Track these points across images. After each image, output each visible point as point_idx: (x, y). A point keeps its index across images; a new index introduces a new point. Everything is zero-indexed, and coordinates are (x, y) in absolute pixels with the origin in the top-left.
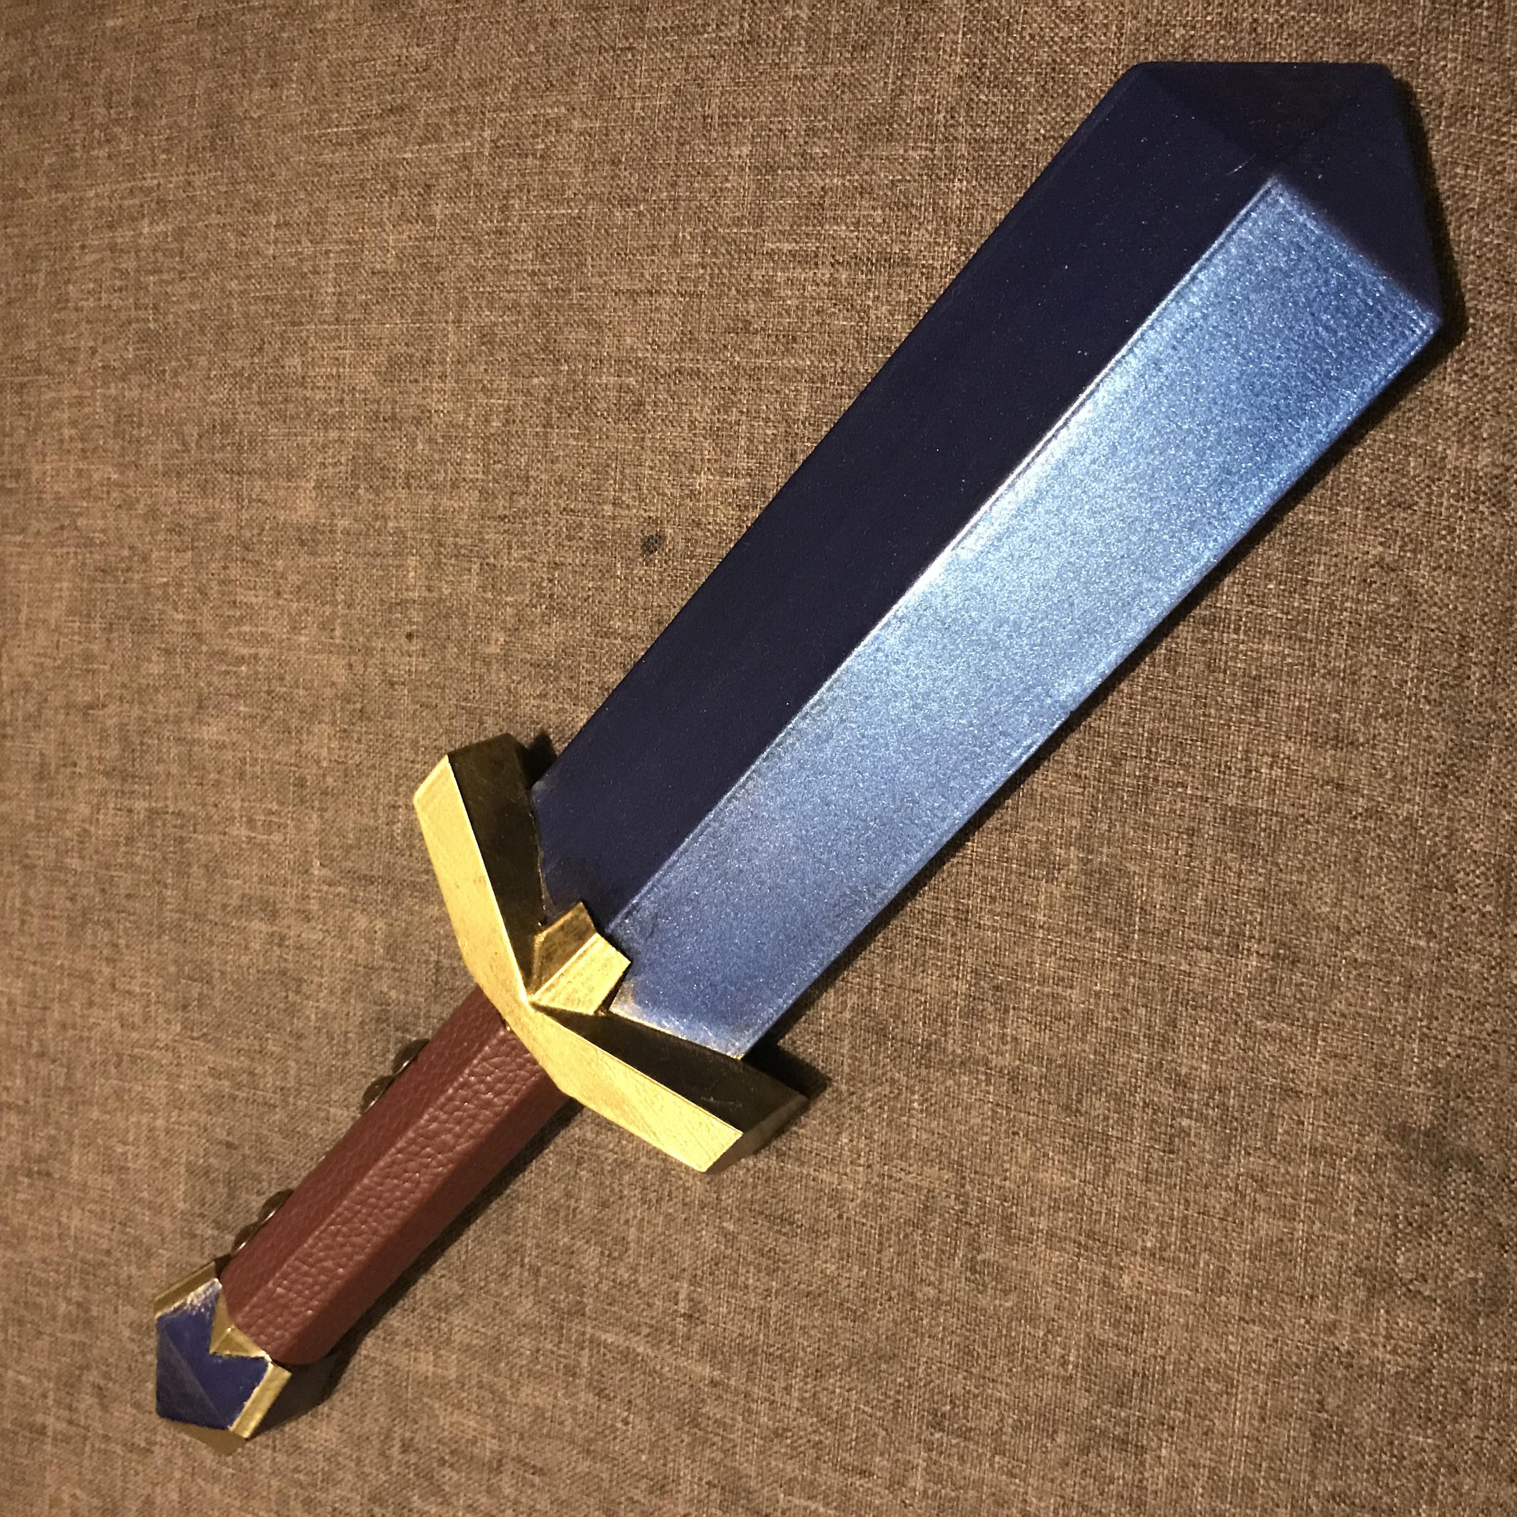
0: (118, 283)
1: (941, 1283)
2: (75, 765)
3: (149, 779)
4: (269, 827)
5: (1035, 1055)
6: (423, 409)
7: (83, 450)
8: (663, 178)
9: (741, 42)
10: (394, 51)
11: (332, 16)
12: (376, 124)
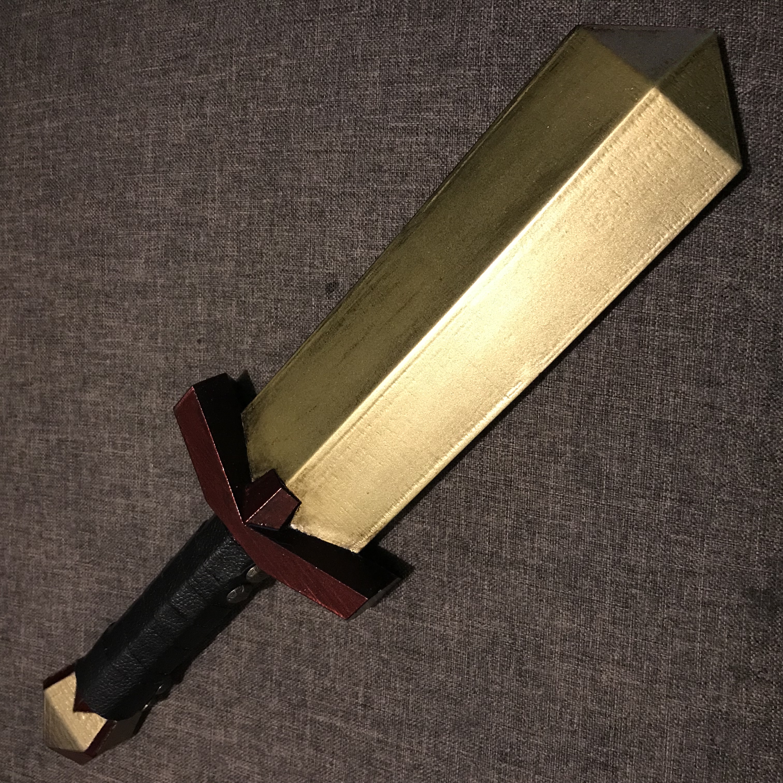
0: (33, 155)
1: (502, 683)
2: (16, 416)
3: (58, 423)
4: (124, 447)
5: (552, 557)
6: (204, 218)
7: (16, 246)
8: (331, 90)
9: (373, 16)
10: (182, 26)
11: (146, 7)
12: (172, 65)
